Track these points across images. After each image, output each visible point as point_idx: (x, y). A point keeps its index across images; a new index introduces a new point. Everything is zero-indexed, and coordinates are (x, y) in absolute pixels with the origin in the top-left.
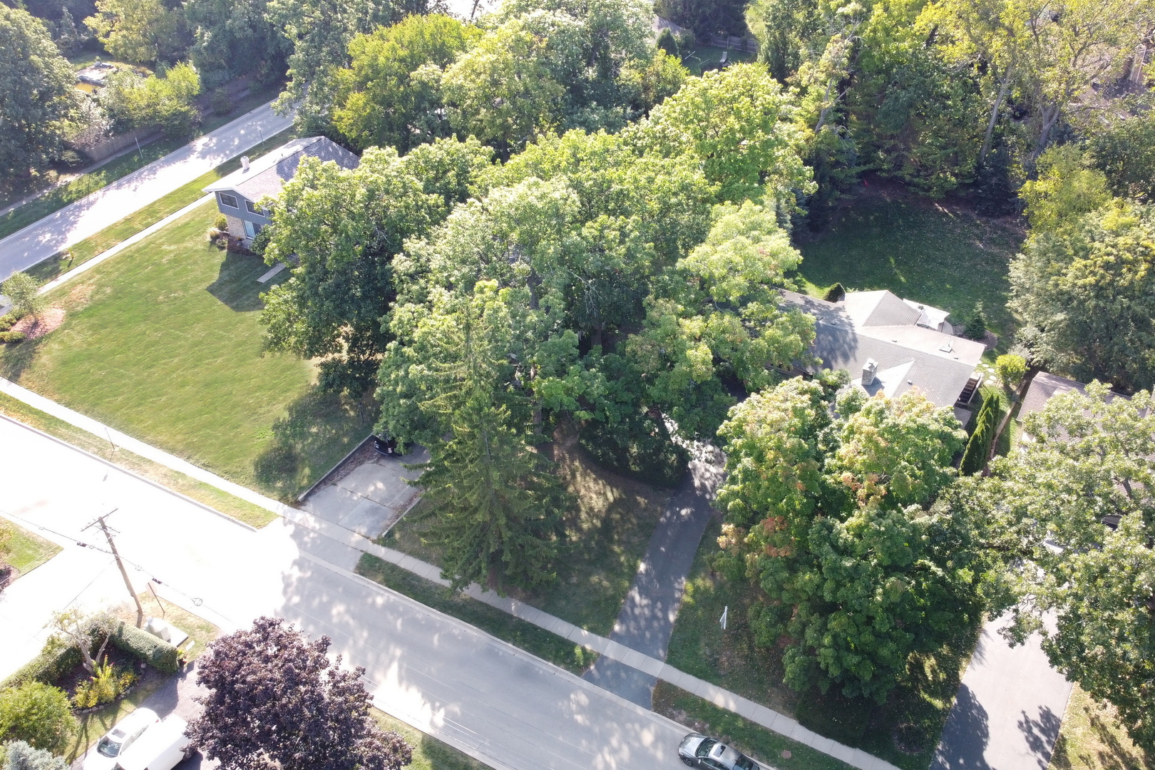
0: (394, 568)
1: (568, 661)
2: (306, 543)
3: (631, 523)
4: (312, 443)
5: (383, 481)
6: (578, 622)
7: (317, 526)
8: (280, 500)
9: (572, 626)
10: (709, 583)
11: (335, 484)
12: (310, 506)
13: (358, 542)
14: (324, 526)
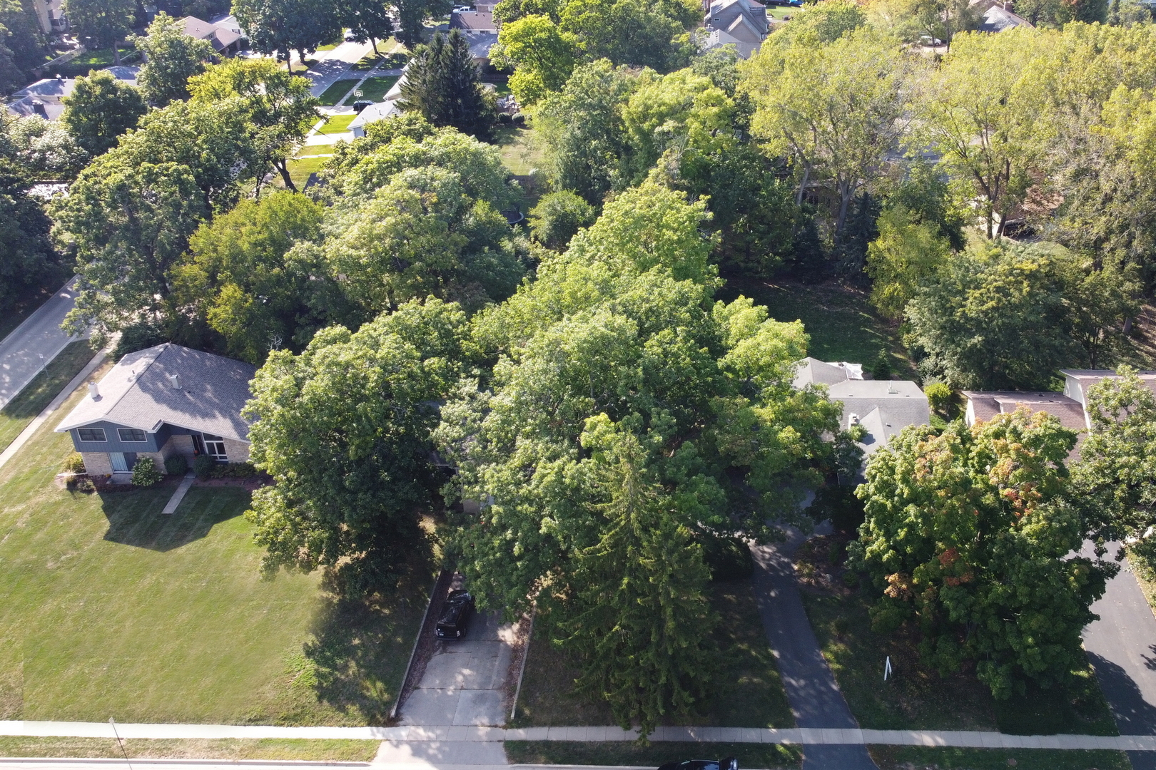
0: (547, 744)
1: (780, 761)
2: (435, 756)
3: (737, 620)
4: (365, 655)
5: (466, 666)
6: (761, 724)
7: (431, 735)
8: (369, 725)
9: (758, 730)
10: (842, 646)
11: (418, 688)
12: (407, 718)
13: (487, 734)
14: (438, 732)
